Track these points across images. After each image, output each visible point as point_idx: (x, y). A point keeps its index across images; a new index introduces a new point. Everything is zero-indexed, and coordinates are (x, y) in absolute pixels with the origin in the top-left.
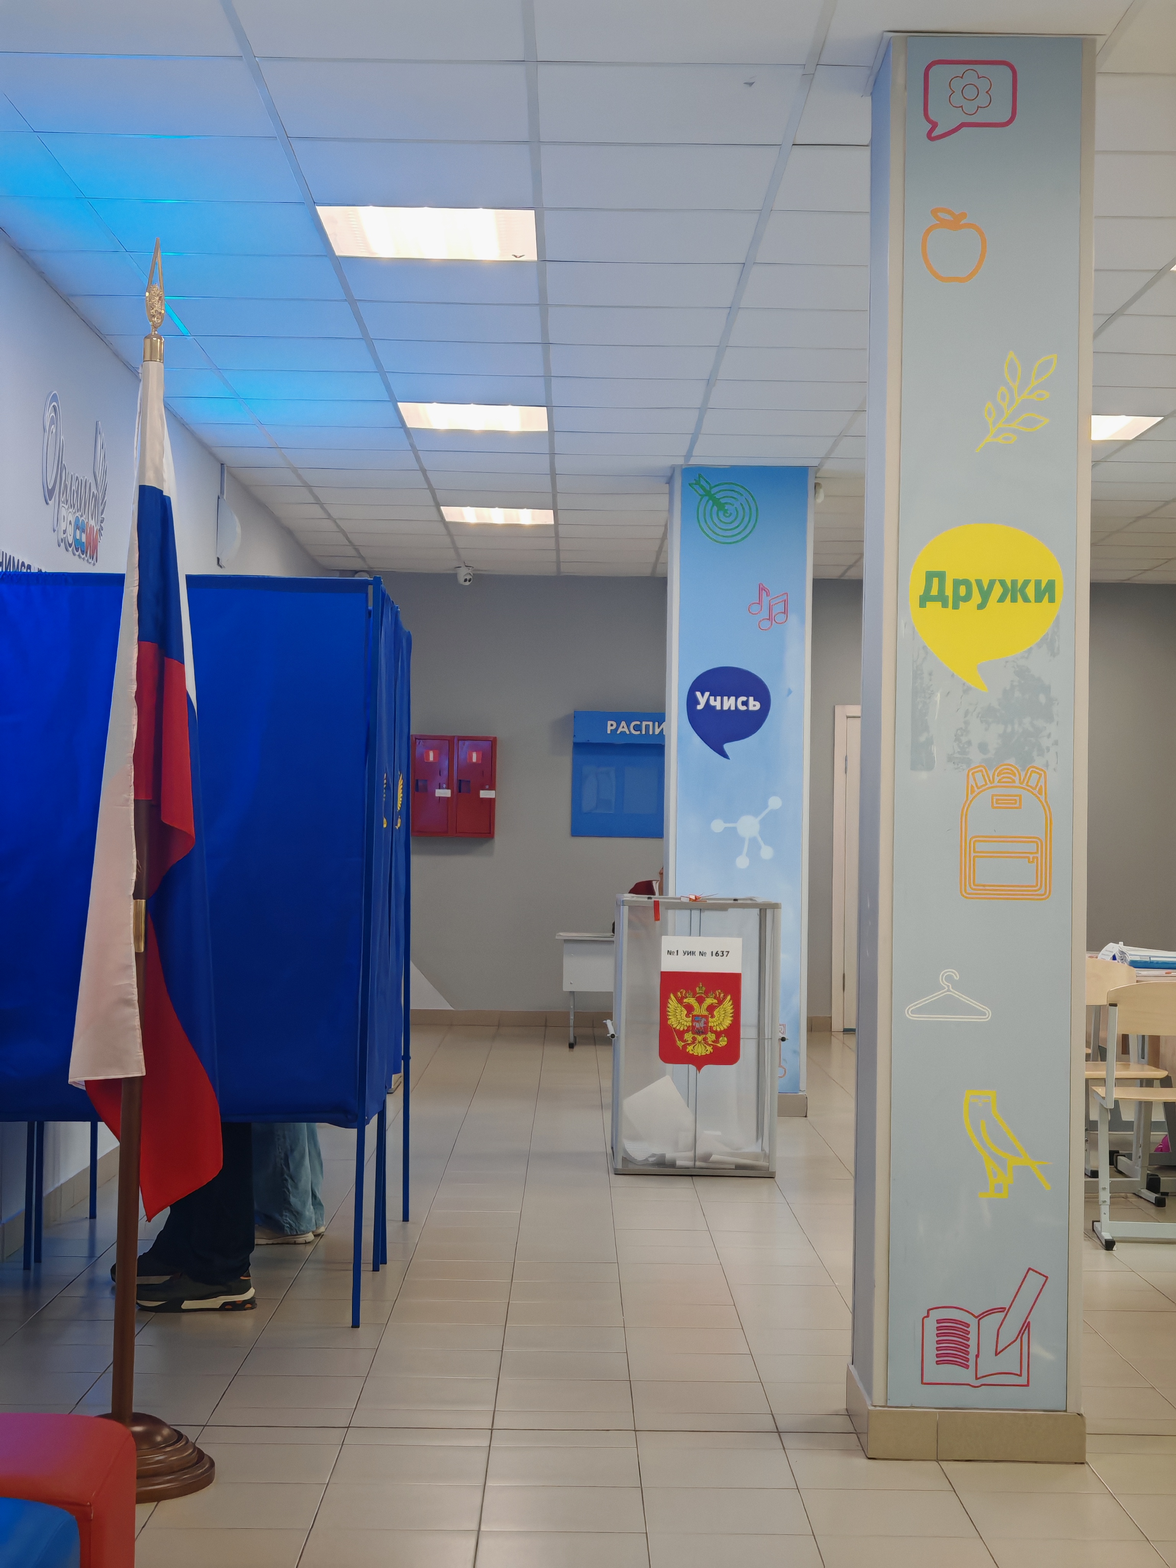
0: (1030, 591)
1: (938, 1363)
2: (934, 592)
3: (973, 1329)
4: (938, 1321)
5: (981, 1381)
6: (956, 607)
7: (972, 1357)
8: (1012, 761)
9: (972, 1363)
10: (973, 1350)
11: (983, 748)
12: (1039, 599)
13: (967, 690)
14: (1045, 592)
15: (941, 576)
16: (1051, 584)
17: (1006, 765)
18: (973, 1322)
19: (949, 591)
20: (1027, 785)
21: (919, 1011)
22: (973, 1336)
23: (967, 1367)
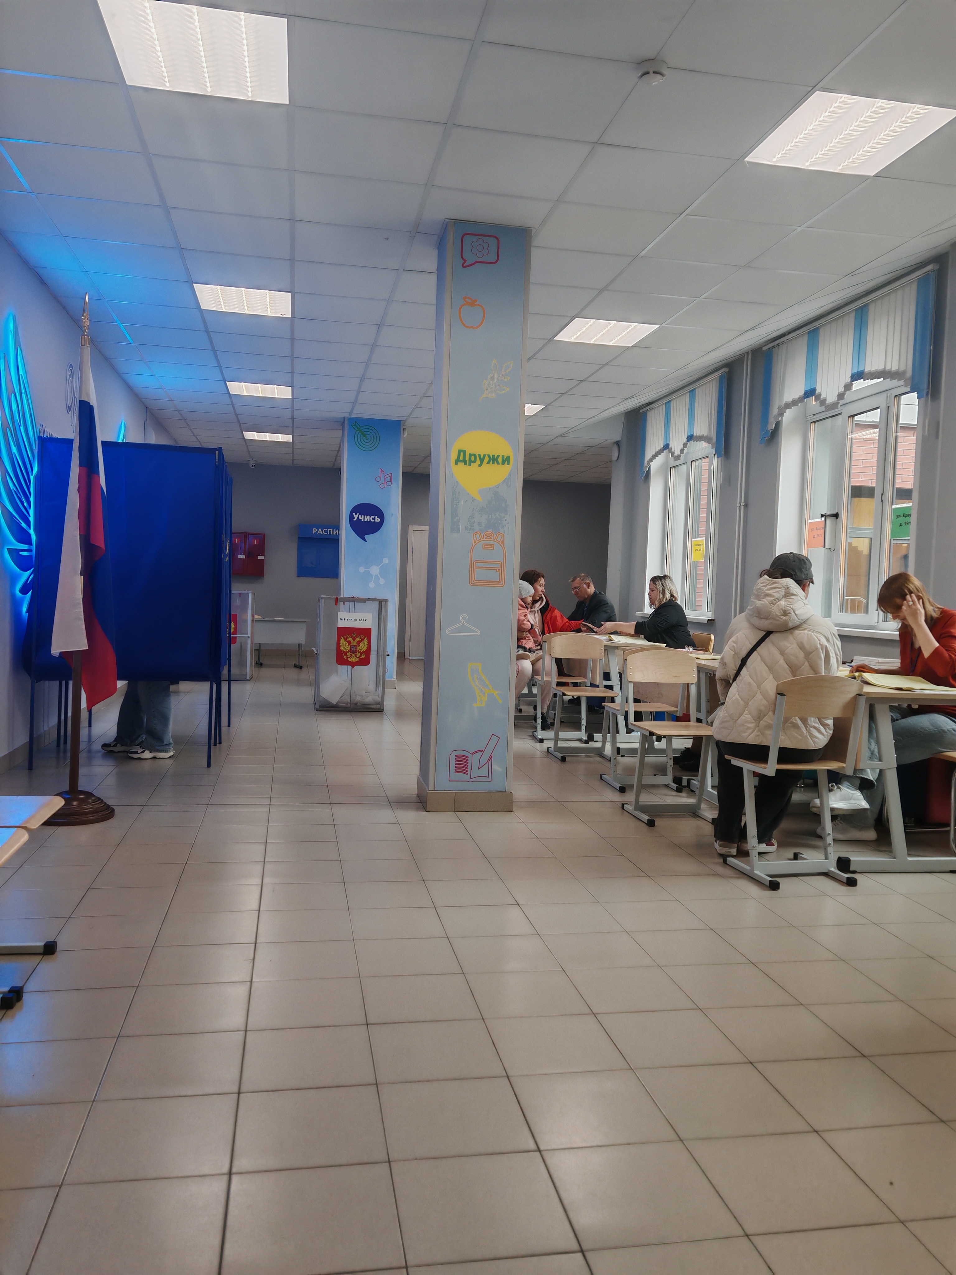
0: (500, 460)
1: (455, 772)
2: (461, 458)
3: (470, 759)
4: (456, 756)
5: (473, 780)
6: (470, 465)
7: (469, 770)
8: (491, 530)
9: (469, 772)
10: (469, 767)
11: (480, 524)
12: (503, 463)
13: (474, 500)
14: (506, 460)
15: (464, 452)
16: (508, 457)
17: (488, 531)
18: (470, 756)
19: (467, 458)
20: (497, 540)
21: (452, 631)
22: (470, 762)
23: (467, 774)
